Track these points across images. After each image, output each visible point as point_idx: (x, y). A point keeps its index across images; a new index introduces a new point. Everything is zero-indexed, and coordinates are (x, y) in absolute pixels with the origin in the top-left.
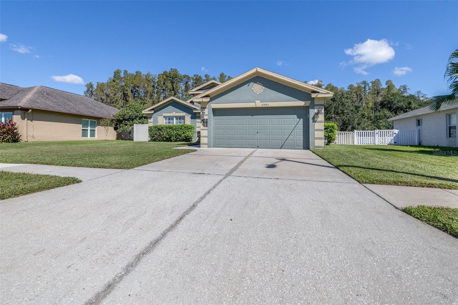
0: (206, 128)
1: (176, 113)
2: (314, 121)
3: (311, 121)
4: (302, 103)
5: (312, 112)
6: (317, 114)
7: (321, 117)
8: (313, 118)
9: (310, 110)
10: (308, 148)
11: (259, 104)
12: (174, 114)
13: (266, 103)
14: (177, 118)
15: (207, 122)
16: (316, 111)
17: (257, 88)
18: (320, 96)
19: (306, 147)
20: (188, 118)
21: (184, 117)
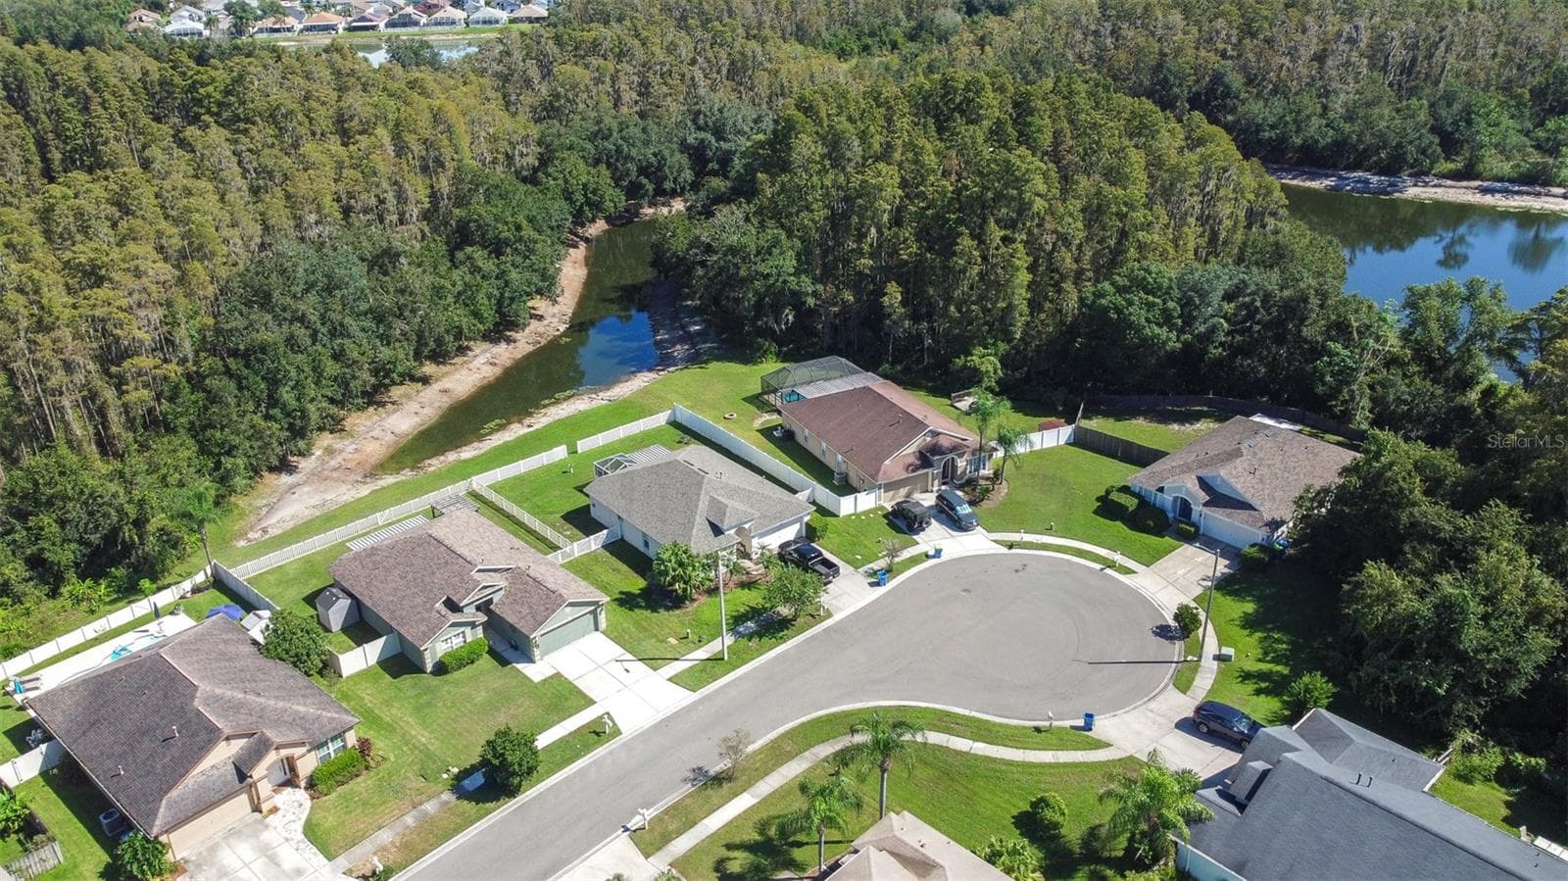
19: (597, 629)
20: (468, 630)
21: (463, 632)
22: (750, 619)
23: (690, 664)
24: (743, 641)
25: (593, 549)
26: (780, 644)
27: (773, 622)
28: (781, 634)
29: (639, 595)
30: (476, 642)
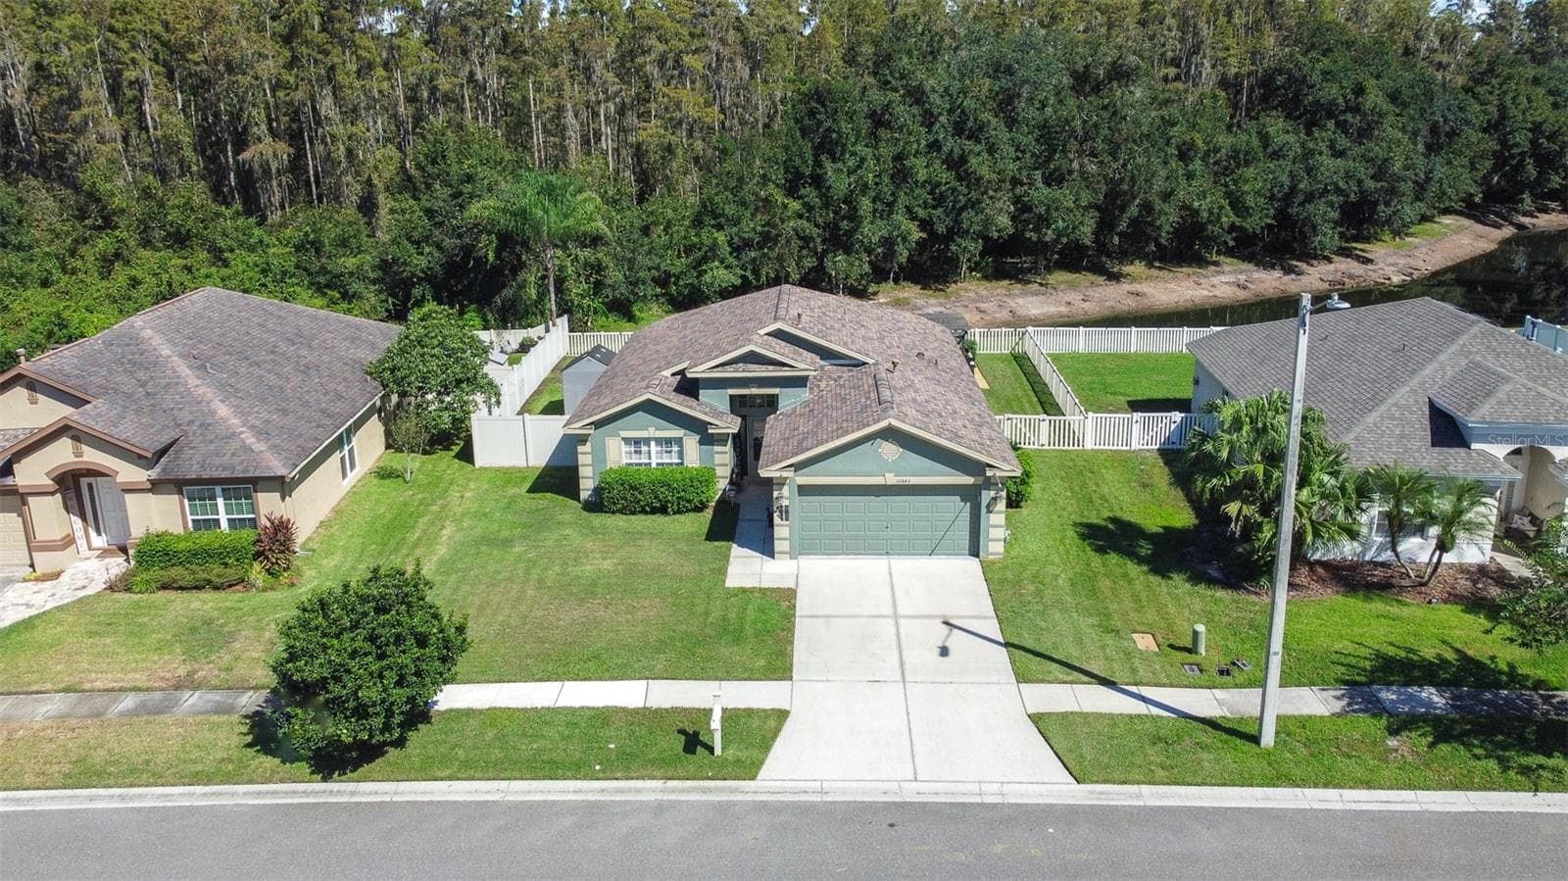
0: (784, 522)
1: (657, 429)
2: (989, 512)
3: (984, 510)
4: (970, 480)
5: (987, 496)
6: (995, 499)
7: (1001, 505)
8: (988, 506)
9: (983, 492)
10: (976, 555)
11: (891, 479)
12: (651, 432)
13: (905, 478)
14: (659, 441)
15: (787, 512)
16: (992, 493)
17: (889, 450)
18: (999, 474)
19: (975, 552)
20: (691, 442)
21: (679, 441)
22: (1440, 685)
23: (1141, 708)
24: (1372, 726)
25: (1135, 445)
26: (1510, 787)
27: (1526, 718)
28: (1526, 760)
29: (1152, 538)
30: (705, 479)
